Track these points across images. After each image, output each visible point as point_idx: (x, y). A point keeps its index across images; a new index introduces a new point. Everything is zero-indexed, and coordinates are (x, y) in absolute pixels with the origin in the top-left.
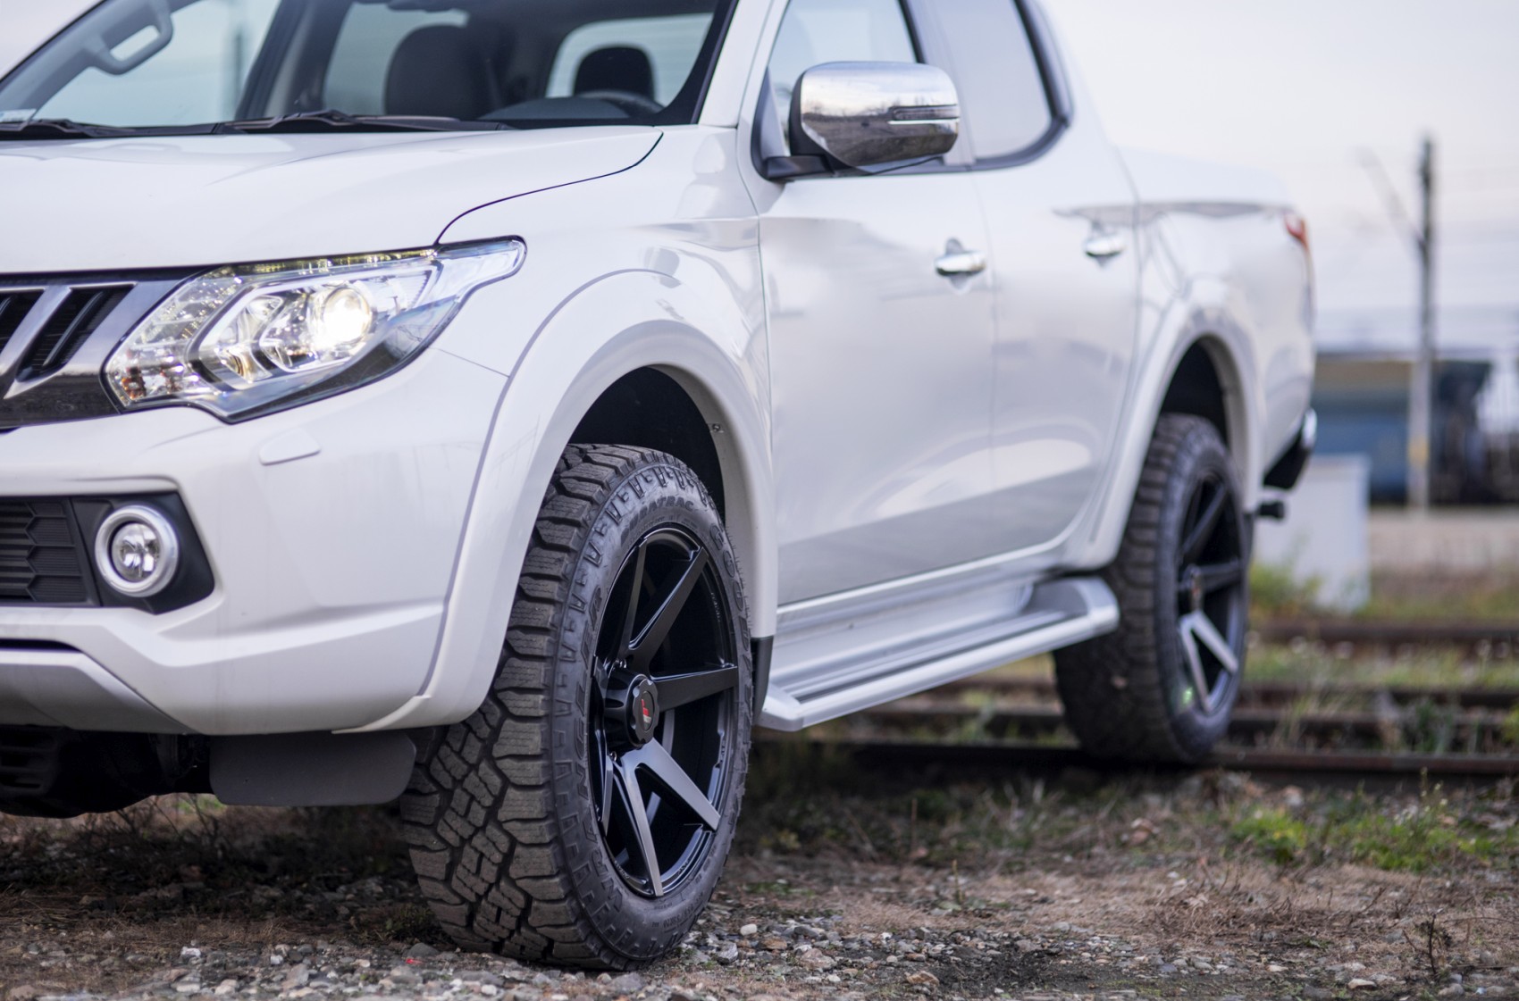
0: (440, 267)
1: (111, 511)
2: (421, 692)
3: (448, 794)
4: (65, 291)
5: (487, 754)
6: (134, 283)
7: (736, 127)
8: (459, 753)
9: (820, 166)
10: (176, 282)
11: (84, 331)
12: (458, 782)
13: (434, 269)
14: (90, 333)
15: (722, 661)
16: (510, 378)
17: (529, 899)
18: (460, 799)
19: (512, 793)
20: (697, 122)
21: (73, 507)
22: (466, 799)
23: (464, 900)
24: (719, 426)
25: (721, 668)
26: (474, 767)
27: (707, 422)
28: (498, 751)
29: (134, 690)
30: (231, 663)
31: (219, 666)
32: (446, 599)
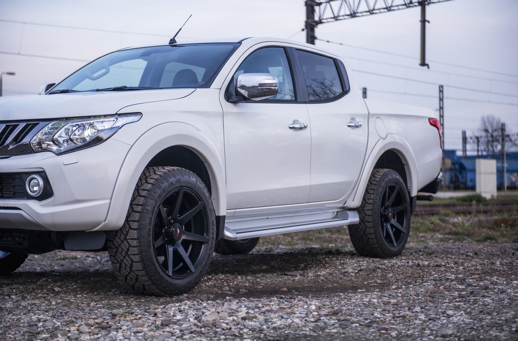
1: (30, 176)
2: (105, 221)
3: (117, 248)
4: (25, 124)
5: (125, 238)
6: (40, 122)
7: (220, 89)
8: (119, 238)
9: (243, 99)
10: (49, 122)
12: (119, 245)
13: (116, 119)
14: (28, 134)
16: (132, 146)
17: (138, 276)
18: (120, 250)
19: (131, 248)
20: (210, 88)
21: (22, 175)
22: (121, 249)
23: (124, 276)
24: (206, 162)
26: (123, 242)
28: (128, 238)
29: (33, 219)
30: (56, 213)
31: (52, 214)
32: (111, 199)
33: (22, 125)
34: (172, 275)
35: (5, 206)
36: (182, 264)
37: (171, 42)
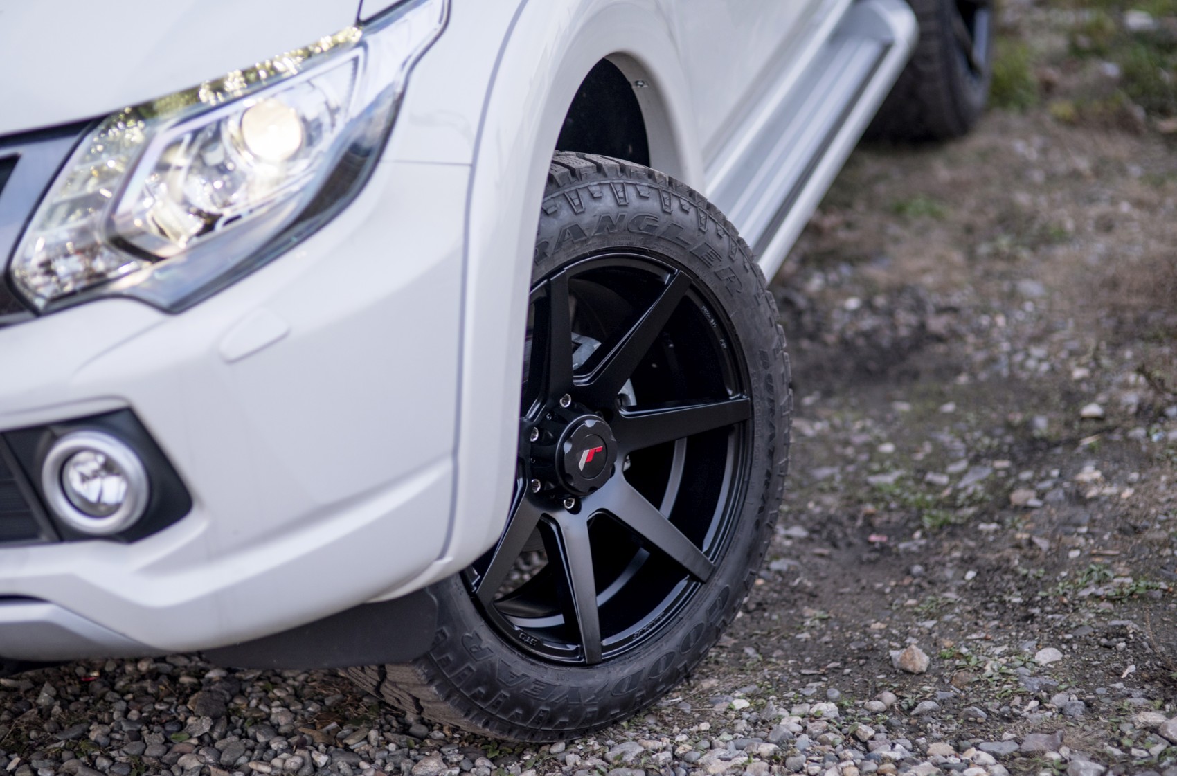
2: (441, 556)
6: (23, 148)
10: (75, 139)
15: (730, 392)
16: (473, 166)
24: (643, 82)
25: (729, 400)
27: (629, 80)
30: (230, 590)
32: (455, 452)
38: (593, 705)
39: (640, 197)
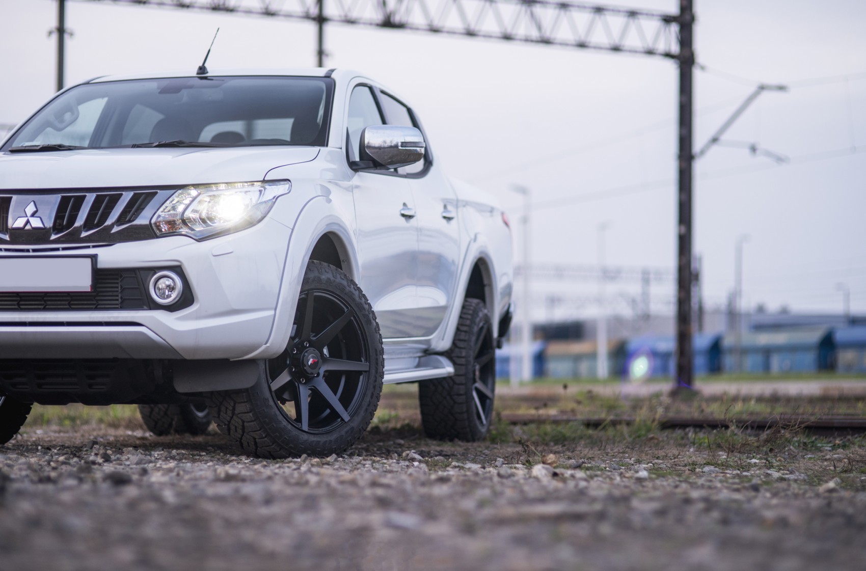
0: (265, 189)
1: (155, 273)
2: (266, 344)
4: (131, 194)
6: (158, 191)
7: (341, 148)
9: (372, 165)
10: (174, 191)
11: (141, 209)
13: (263, 189)
14: (143, 209)
16: (293, 230)
20: (327, 146)
21: (139, 272)
27: (341, 259)
29: (164, 340)
30: (201, 329)
31: (197, 331)
32: (275, 309)
33: (127, 197)
34: (309, 429)
35: (112, 320)
36: (328, 411)
37: (200, 72)
38: (303, 445)
39: (341, 278)
